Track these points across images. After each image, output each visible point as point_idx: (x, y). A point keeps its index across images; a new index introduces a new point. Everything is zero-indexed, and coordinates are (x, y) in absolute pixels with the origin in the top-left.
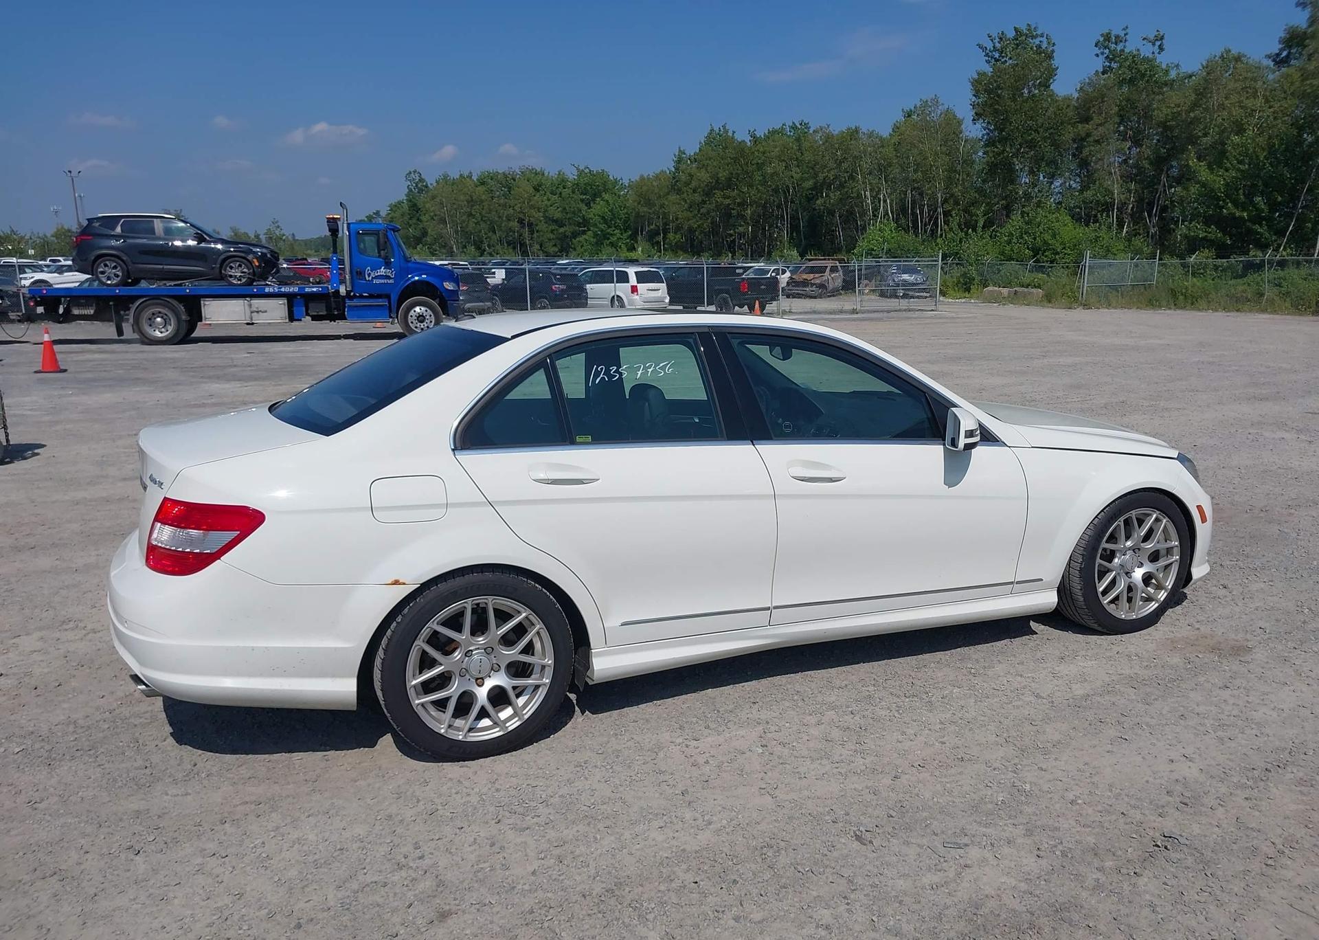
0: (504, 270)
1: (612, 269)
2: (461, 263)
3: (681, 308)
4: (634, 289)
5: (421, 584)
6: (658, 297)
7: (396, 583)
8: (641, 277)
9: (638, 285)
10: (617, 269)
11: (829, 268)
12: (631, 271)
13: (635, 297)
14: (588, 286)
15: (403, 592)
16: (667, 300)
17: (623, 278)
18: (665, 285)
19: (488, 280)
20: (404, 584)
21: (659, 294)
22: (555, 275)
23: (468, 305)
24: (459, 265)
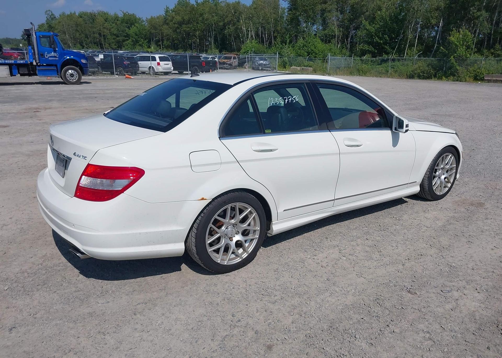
0: (103, 55)
1: (149, 55)
3: (177, 72)
4: (159, 64)
6: (168, 67)
7: (203, 199)
8: (162, 59)
9: (160, 62)
10: (151, 55)
11: (233, 57)
12: (157, 56)
13: (159, 67)
14: (139, 62)
15: (206, 203)
16: (172, 69)
17: (154, 59)
18: (171, 62)
19: (95, 59)
20: (206, 199)
21: (169, 66)
22: (125, 57)
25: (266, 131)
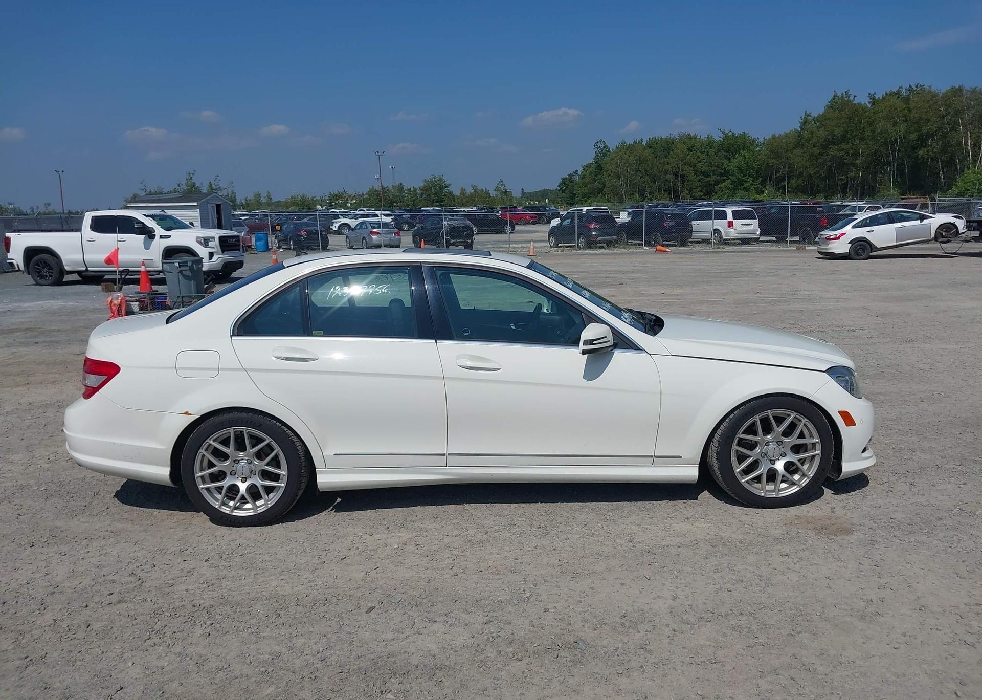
0: (627, 213)
1: (712, 209)
2: (603, 208)
3: (774, 239)
4: (730, 224)
5: (202, 416)
6: (750, 230)
7: (187, 413)
8: (737, 215)
9: (734, 221)
10: (715, 209)
11: (919, 205)
12: (729, 211)
13: (731, 230)
14: (693, 222)
15: (191, 419)
16: (758, 232)
17: (723, 216)
18: (757, 220)
19: (616, 219)
20: (191, 414)
21: (751, 227)
22: (667, 215)
23: (599, 239)
24: (601, 209)
25: (314, 333)
